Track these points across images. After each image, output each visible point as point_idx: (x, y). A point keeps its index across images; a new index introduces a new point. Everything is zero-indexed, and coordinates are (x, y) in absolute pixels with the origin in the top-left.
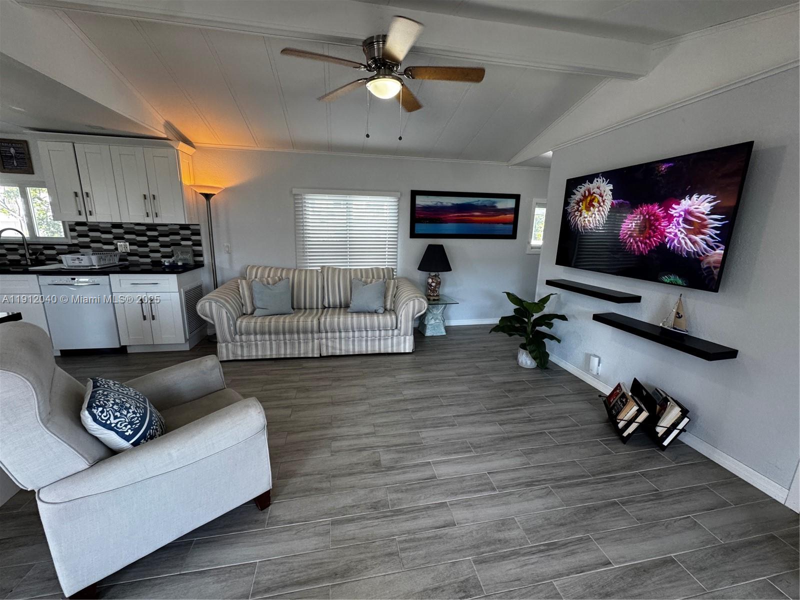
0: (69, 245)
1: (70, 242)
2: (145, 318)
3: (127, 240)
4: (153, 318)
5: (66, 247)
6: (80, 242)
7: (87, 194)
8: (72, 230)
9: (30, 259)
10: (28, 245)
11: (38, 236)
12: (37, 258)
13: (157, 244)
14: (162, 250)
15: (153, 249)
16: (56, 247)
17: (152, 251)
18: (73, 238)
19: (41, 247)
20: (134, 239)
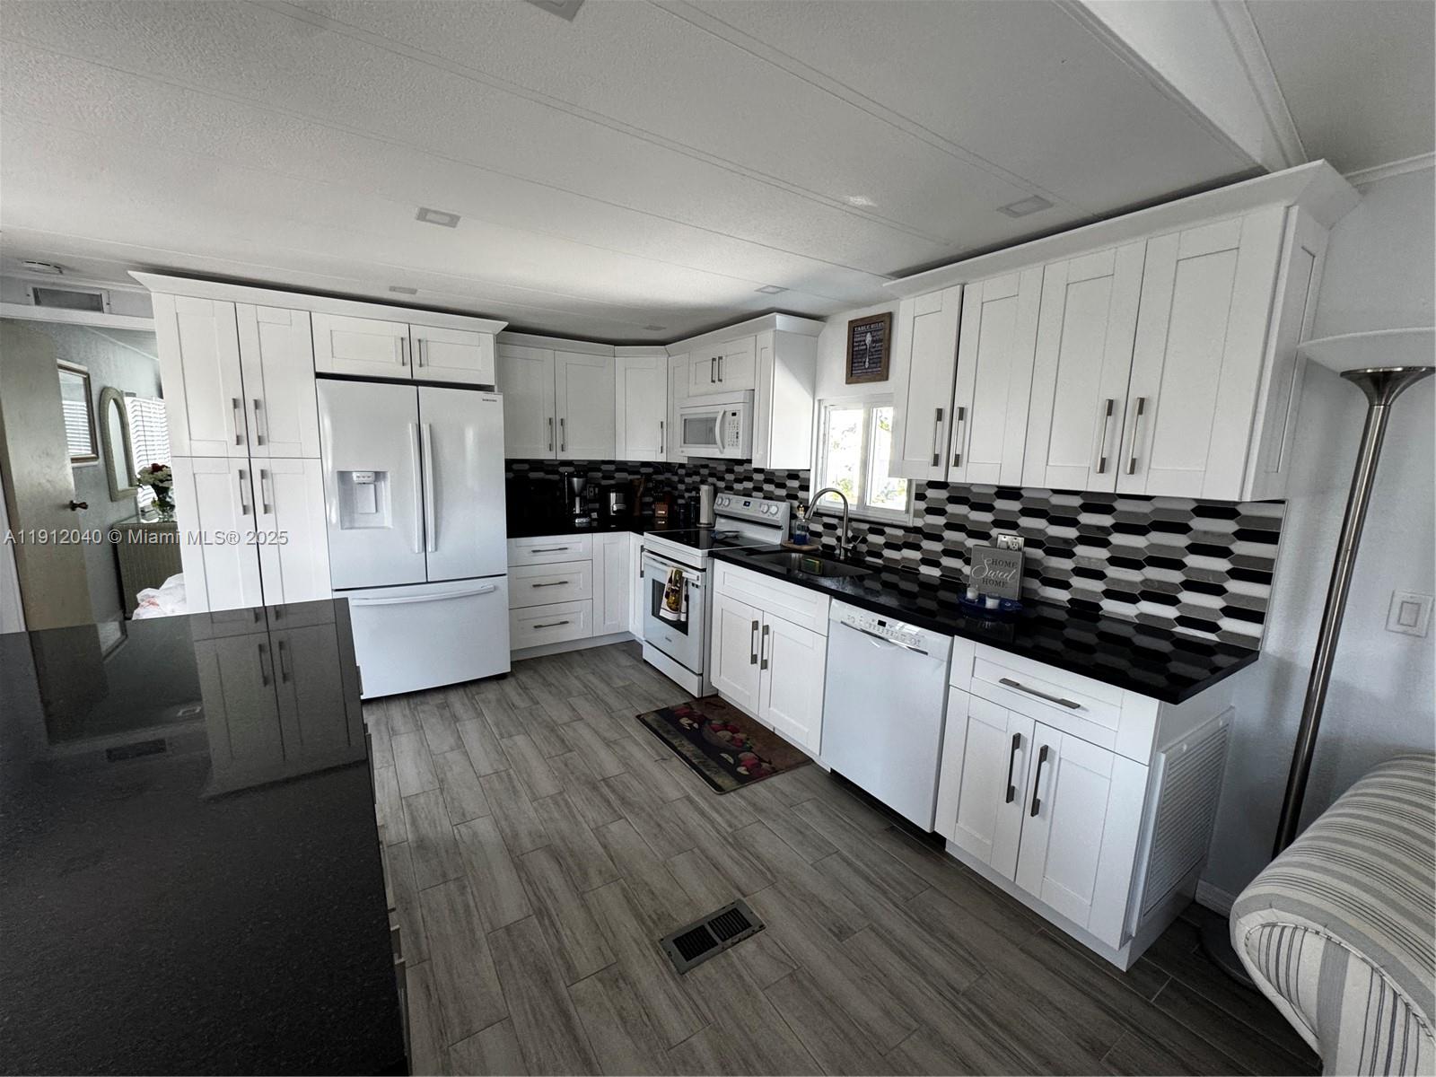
0: (906, 529)
1: (911, 522)
2: (1011, 794)
3: (1023, 531)
4: (1036, 808)
5: (900, 533)
6: (927, 525)
7: (962, 410)
8: (920, 497)
9: (844, 548)
10: (851, 520)
11: (868, 504)
12: (854, 547)
13: (1103, 553)
14: (1113, 572)
15: (1085, 565)
16: (887, 530)
17: (1080, 572)
18: (917, 514)
19: (866, 526)
20: (1040, 531)
